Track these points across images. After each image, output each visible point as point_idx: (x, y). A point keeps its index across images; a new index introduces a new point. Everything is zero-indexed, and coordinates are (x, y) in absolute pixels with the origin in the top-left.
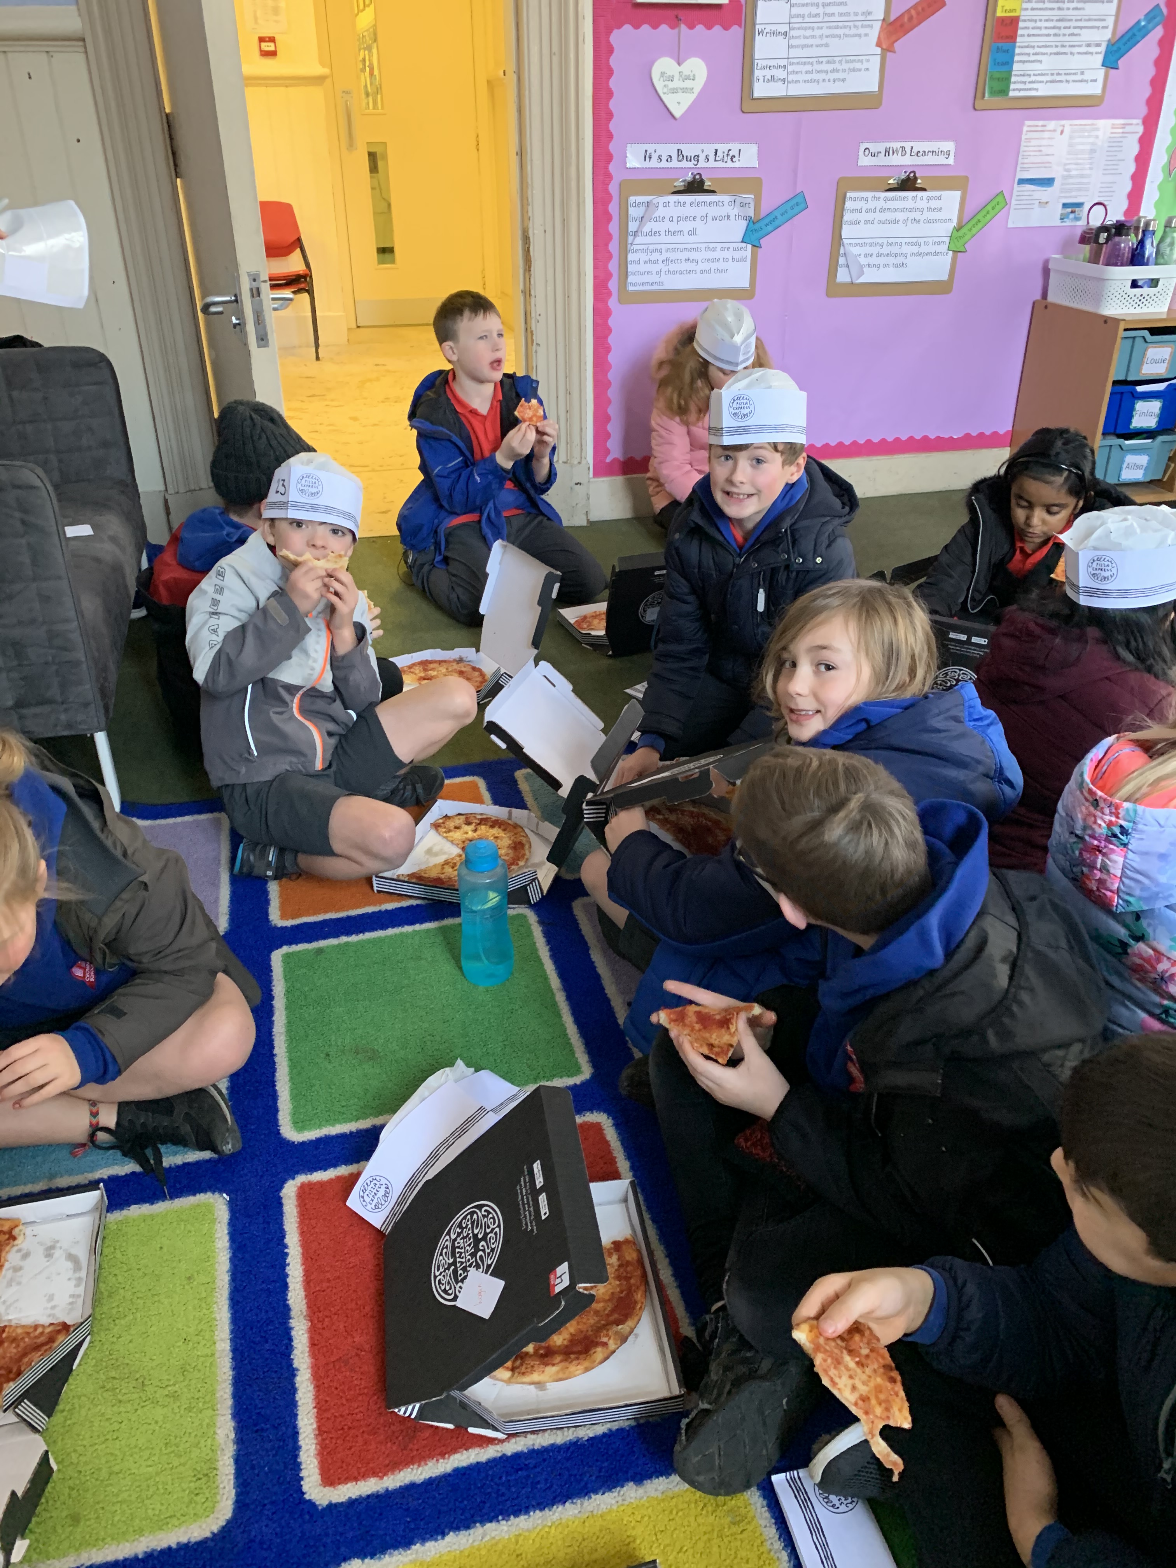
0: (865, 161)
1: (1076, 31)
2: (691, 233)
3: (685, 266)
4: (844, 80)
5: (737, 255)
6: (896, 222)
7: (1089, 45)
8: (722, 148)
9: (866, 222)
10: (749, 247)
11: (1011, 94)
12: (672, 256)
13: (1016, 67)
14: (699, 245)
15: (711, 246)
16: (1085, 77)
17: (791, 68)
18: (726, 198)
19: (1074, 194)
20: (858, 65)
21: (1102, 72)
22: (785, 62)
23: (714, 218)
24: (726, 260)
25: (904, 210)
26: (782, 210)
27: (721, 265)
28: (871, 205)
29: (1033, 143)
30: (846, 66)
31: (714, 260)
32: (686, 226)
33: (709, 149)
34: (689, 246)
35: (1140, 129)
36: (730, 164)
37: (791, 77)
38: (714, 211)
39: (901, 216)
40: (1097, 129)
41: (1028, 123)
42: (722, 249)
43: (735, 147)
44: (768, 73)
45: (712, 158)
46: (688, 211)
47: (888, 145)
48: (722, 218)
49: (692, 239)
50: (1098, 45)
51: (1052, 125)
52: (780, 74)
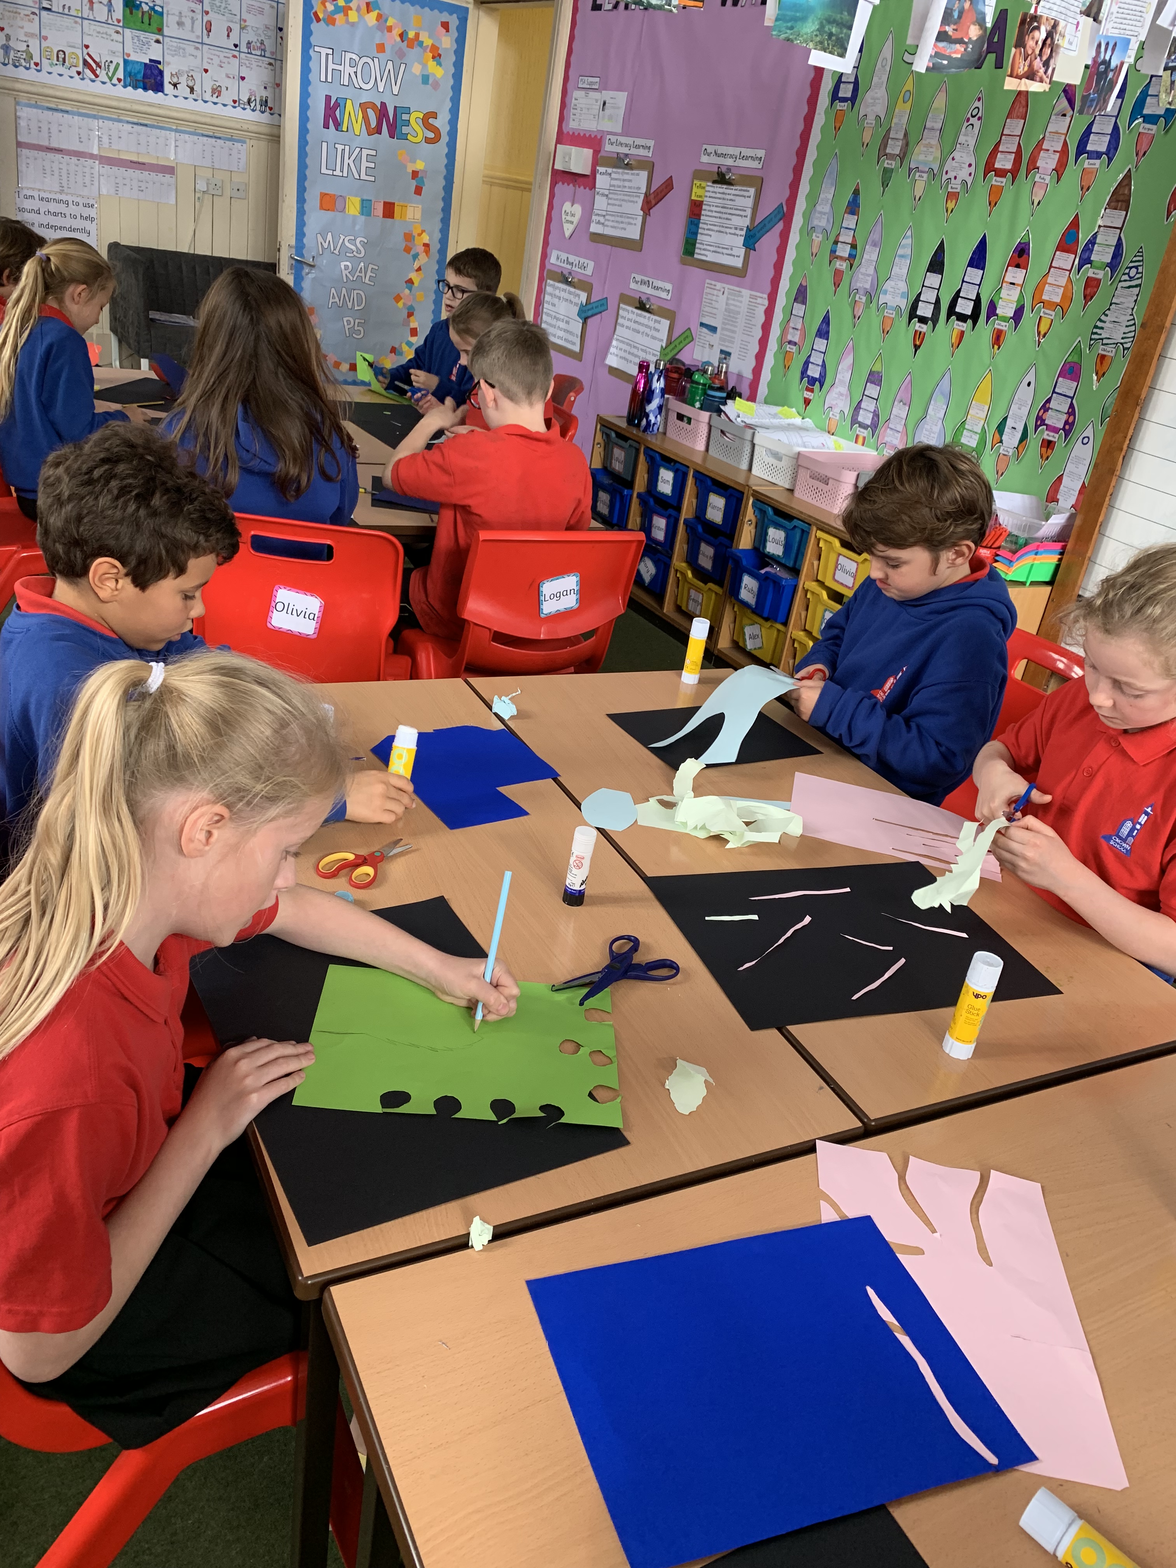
0: (633, 286)
1: (729, 217)
4: (625, 229)
6: (638, 332)
7: (736, 229)
8: (582, 260)
9: (627, 327)
11: (696, 256)
13: (699, 237)
16: (733, 253)
17: (607, 217)
18: (576, 291)
19: (727, 344)
20: (631, 221)
21: (743, 250)
22: (604, 213)
25: (643, 325)
26: (597, 305)
28: (631, 316)
29: (710, 297)
30: (627, 220)
33: (578, 259)
35: (766, 303)
36: (583, 271)
37: (606, 223)
39: (642, 329)
40: (742, 296)
41: (708, 281)
43: (586, 261)
44: (598, 218)
45: (577, 265)
47: (643, 278)
50: (742, 230)
51: (719, 285)
52: (602, 220)
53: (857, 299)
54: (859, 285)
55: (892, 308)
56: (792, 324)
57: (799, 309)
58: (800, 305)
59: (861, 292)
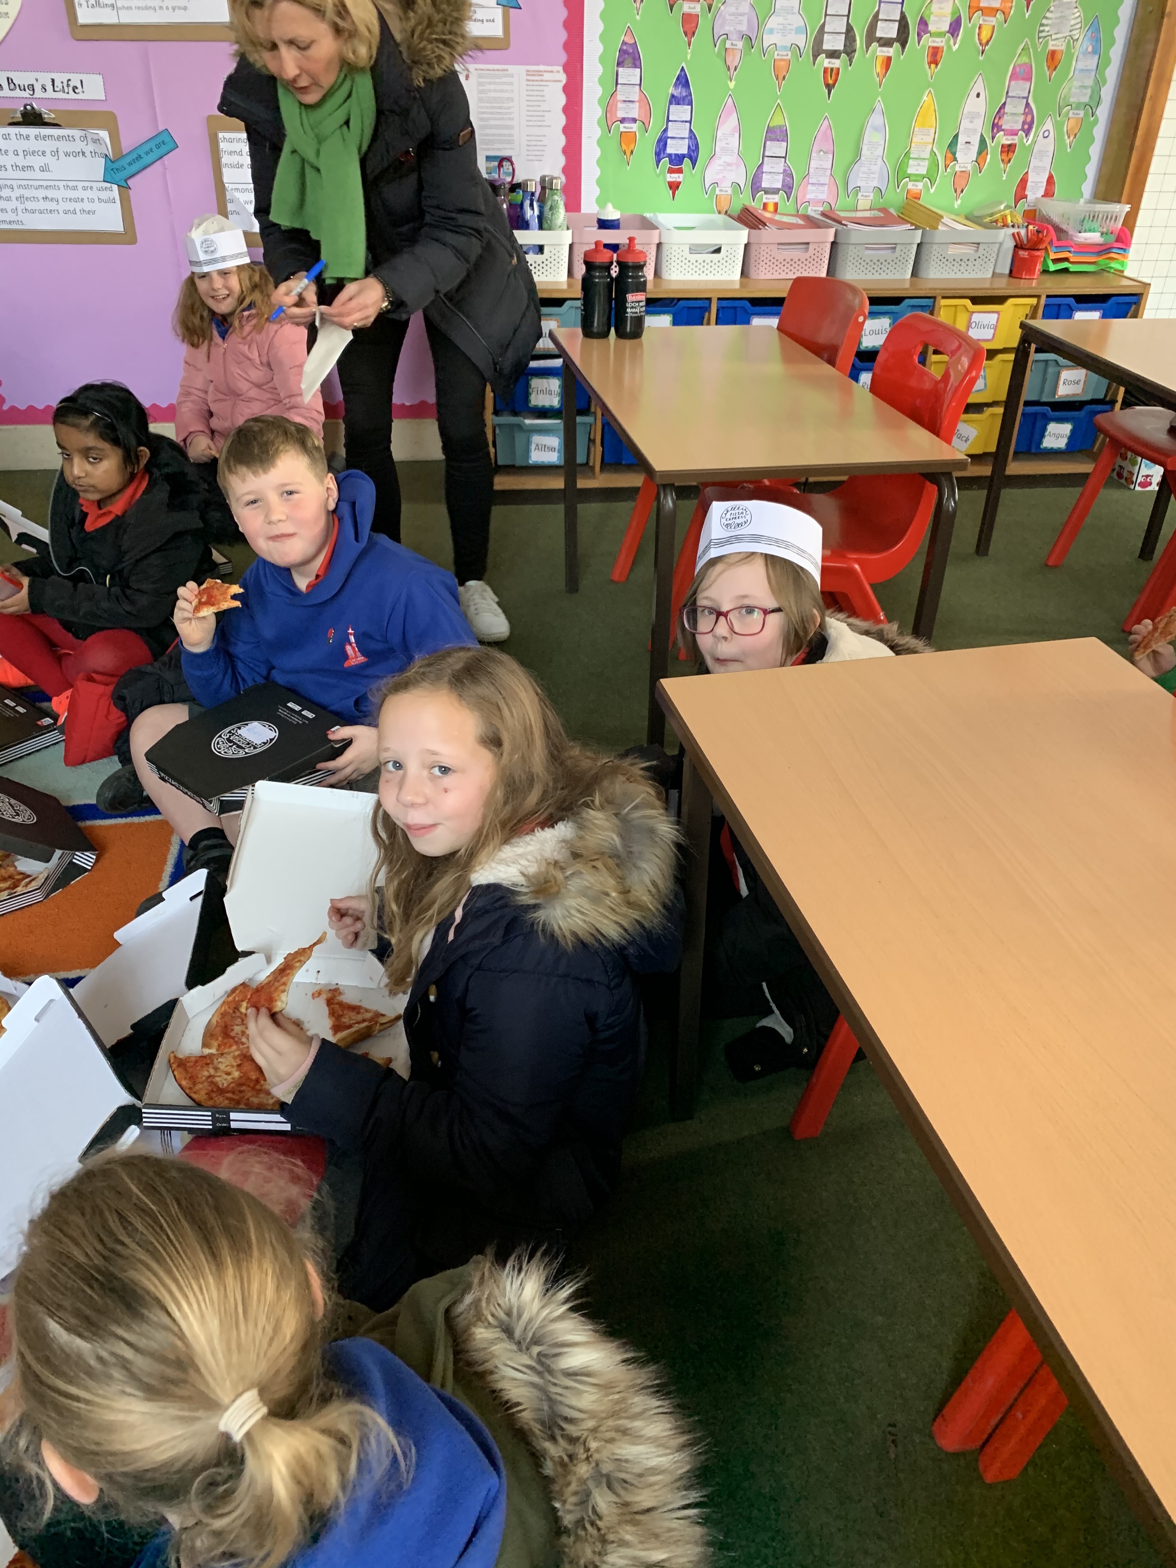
2: (44, 169)
3: (43, 205)
4: (185, 8)
5: (104, 195)
8: (61, 78)
10: (115, 187)
12: (27, 193)
14: (57, 183)
15: (71, 184)
16: (478, 17)
18: (76, 133)
19: (499, 146)
21: (499, 11)
23: (67, 154)
24: (92, 201)
26: (146, 148)
27: (87, 206)
31: (76, 200)
32: (36, 161)
33: (45, 78)
34: (45, 183)
35: (563, 78)
36: (72, 95)
37: (121, 3)
38: (64, 146)
40: (510, 76)
42: (85, 188)
43: (75, 77)
45: (49, 87)
46: (33, 145)
48: (76, 154)
49: (45, 176)
53: (728, 45)
54: (727, 29)
55: (784, 48)
56: (620, 97)
57: (629, 75)
58: (630, 71)
59: (734, 36)
